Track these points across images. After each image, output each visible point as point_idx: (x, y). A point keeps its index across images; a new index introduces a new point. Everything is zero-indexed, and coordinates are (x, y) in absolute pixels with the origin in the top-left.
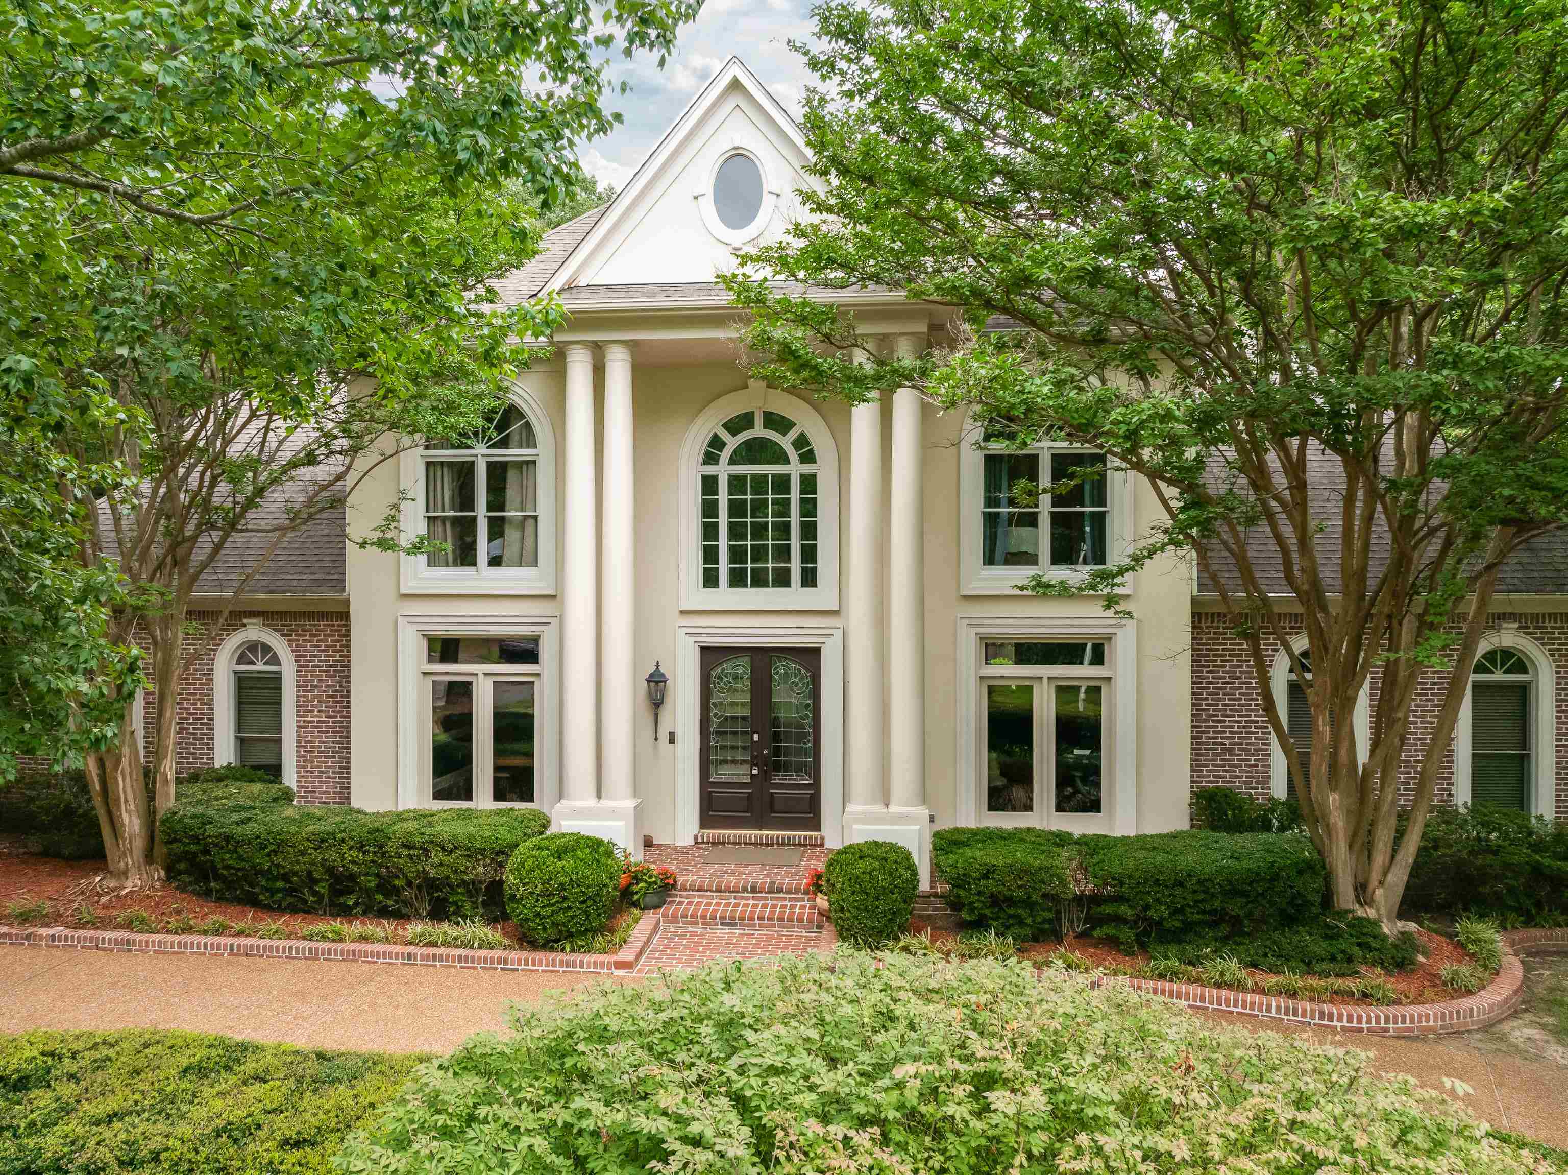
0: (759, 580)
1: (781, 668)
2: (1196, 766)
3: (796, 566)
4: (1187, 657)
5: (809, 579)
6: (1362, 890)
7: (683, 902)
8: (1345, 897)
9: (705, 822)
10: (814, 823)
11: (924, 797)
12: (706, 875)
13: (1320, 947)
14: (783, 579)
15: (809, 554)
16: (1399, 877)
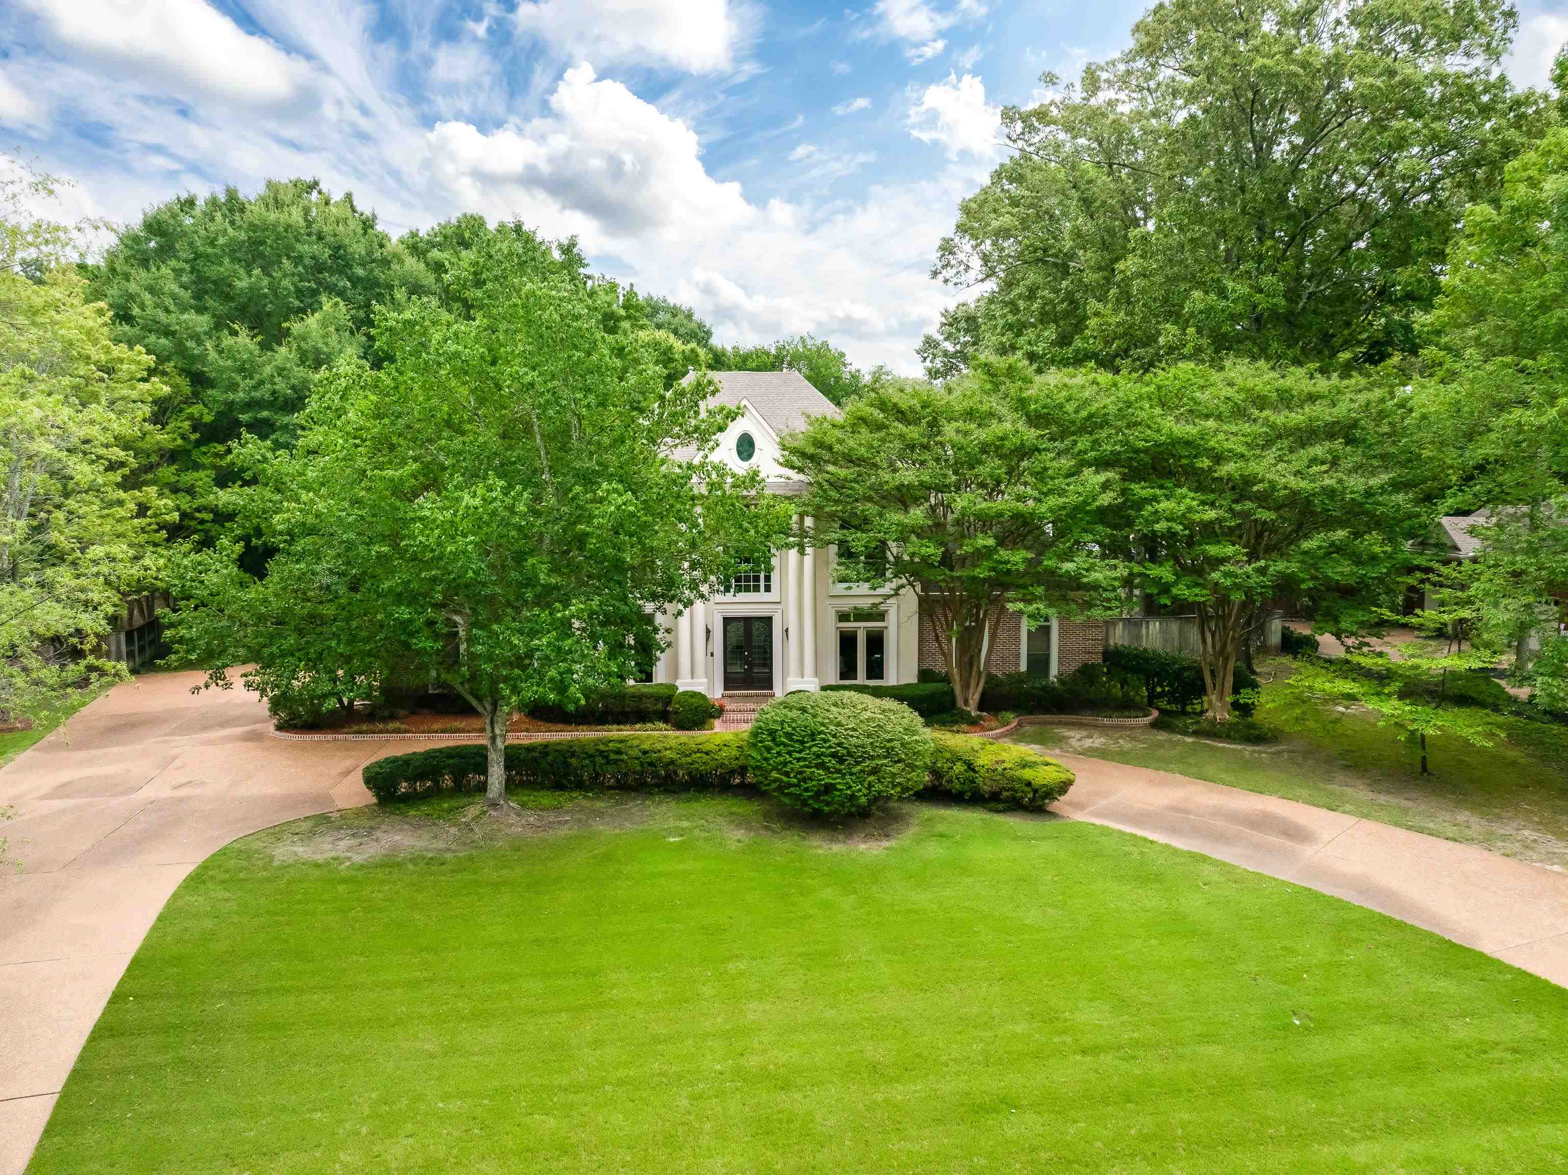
0: (747, 589)
1: (756, 625)
2: (920, 660)
3: (762, 583)
4: (916, 617)
5: (768, 589)
6: (966, 702)
7: (726, 716)
8: (960, 703)
9: (726, 688)
10: (770, 686)
11: (816, 674)
12: (733, 706)
13: (950, 719)
14: (757, 589)
15: (768, 578)
16: (977, 696)
